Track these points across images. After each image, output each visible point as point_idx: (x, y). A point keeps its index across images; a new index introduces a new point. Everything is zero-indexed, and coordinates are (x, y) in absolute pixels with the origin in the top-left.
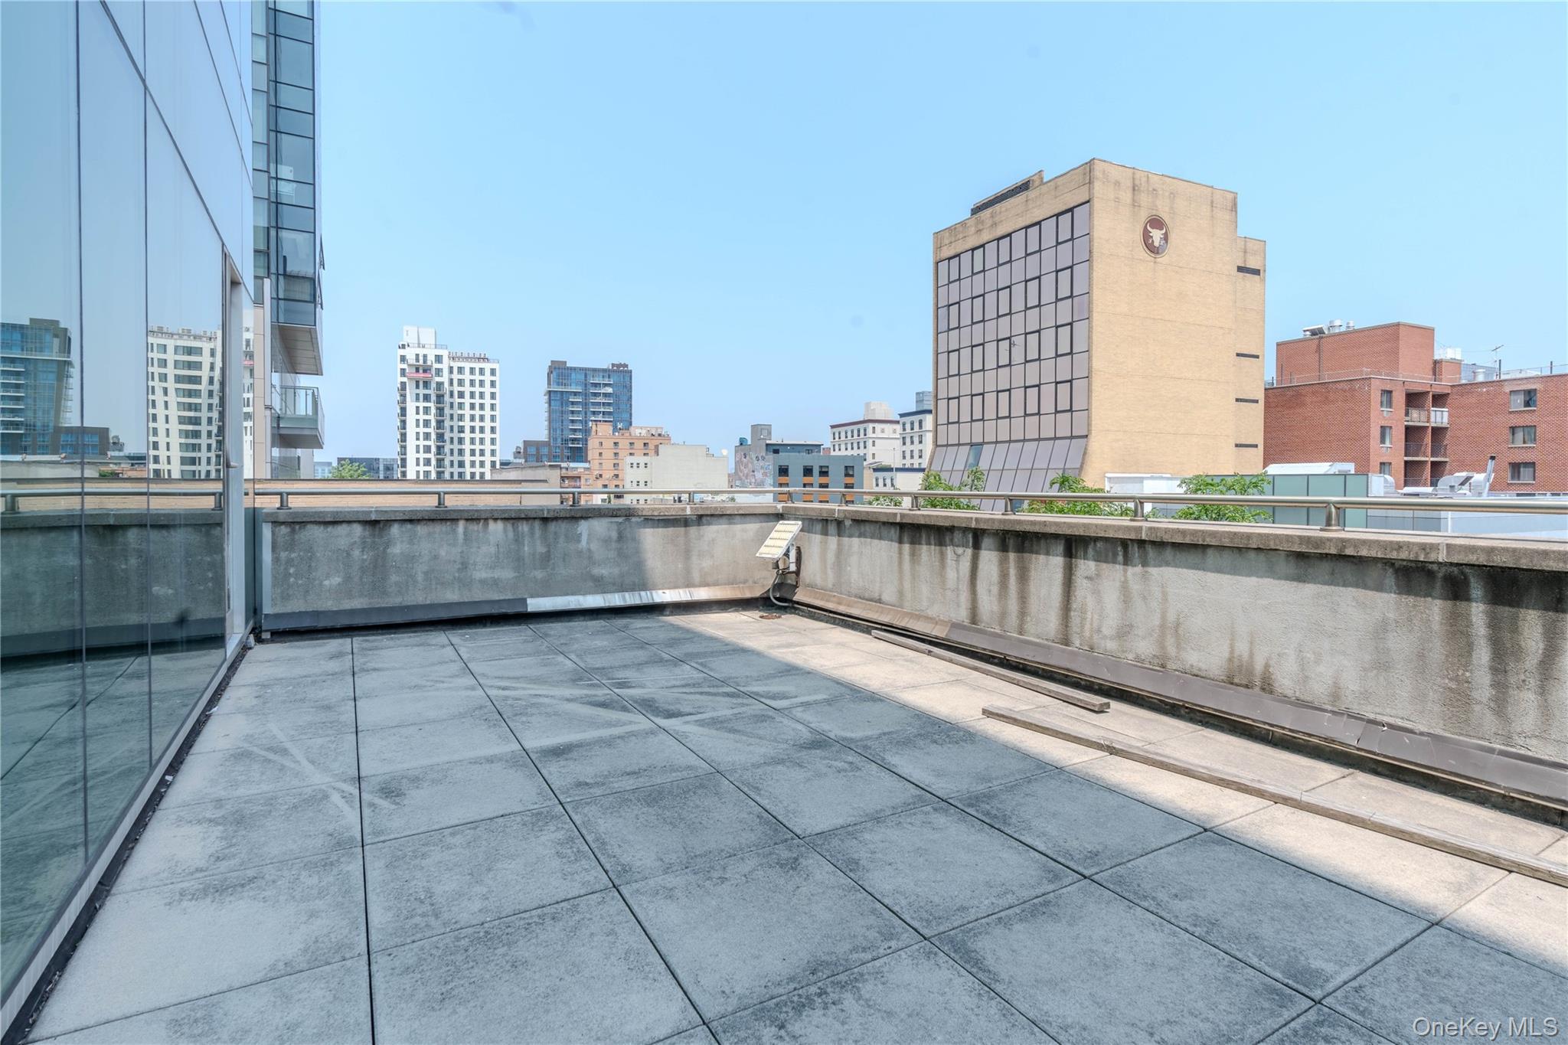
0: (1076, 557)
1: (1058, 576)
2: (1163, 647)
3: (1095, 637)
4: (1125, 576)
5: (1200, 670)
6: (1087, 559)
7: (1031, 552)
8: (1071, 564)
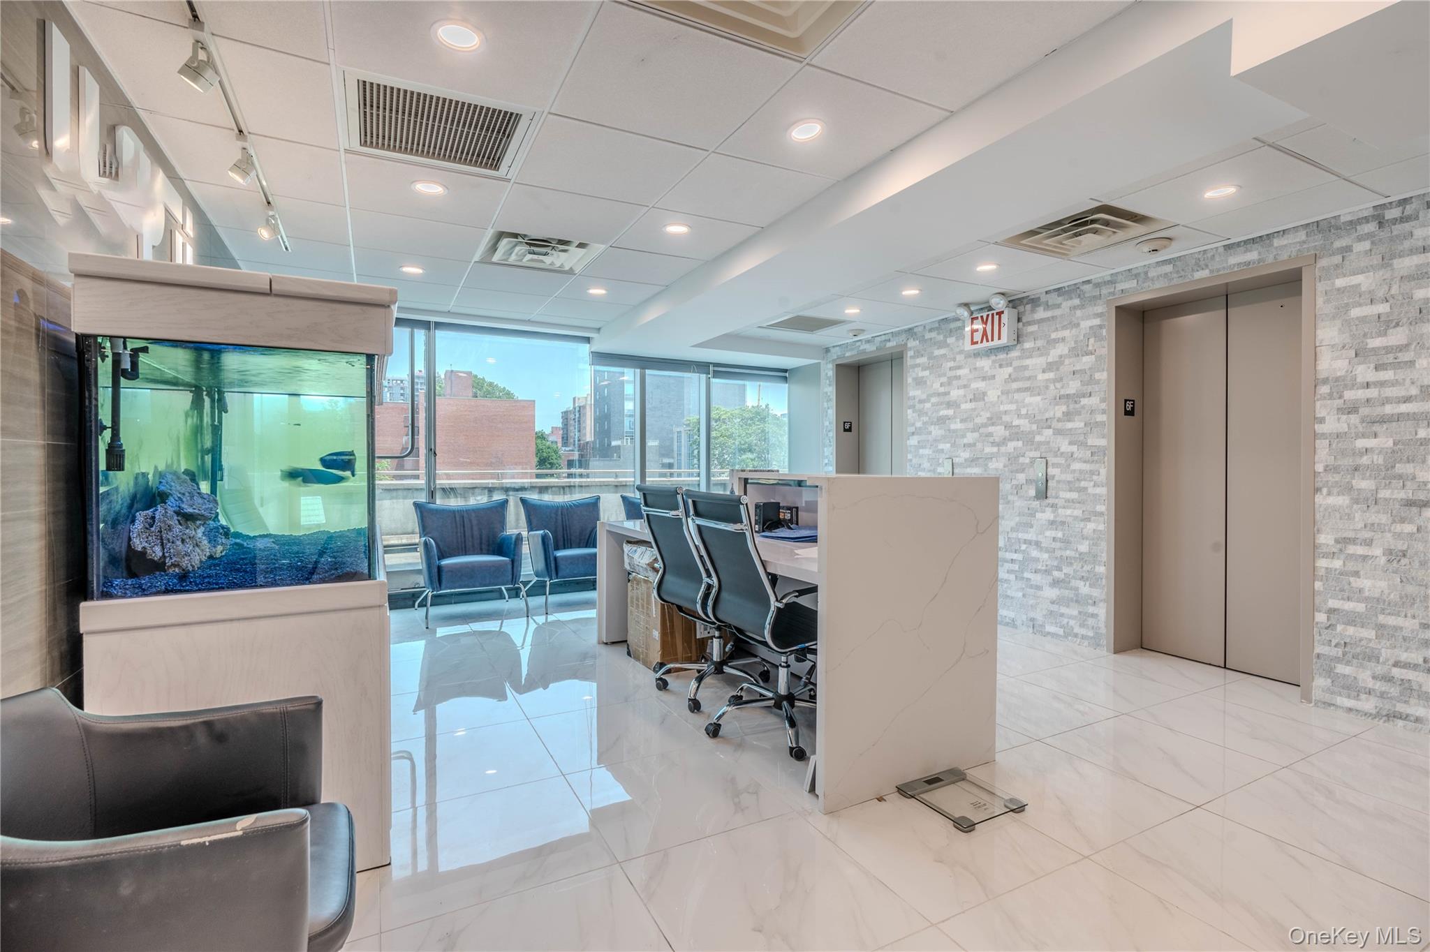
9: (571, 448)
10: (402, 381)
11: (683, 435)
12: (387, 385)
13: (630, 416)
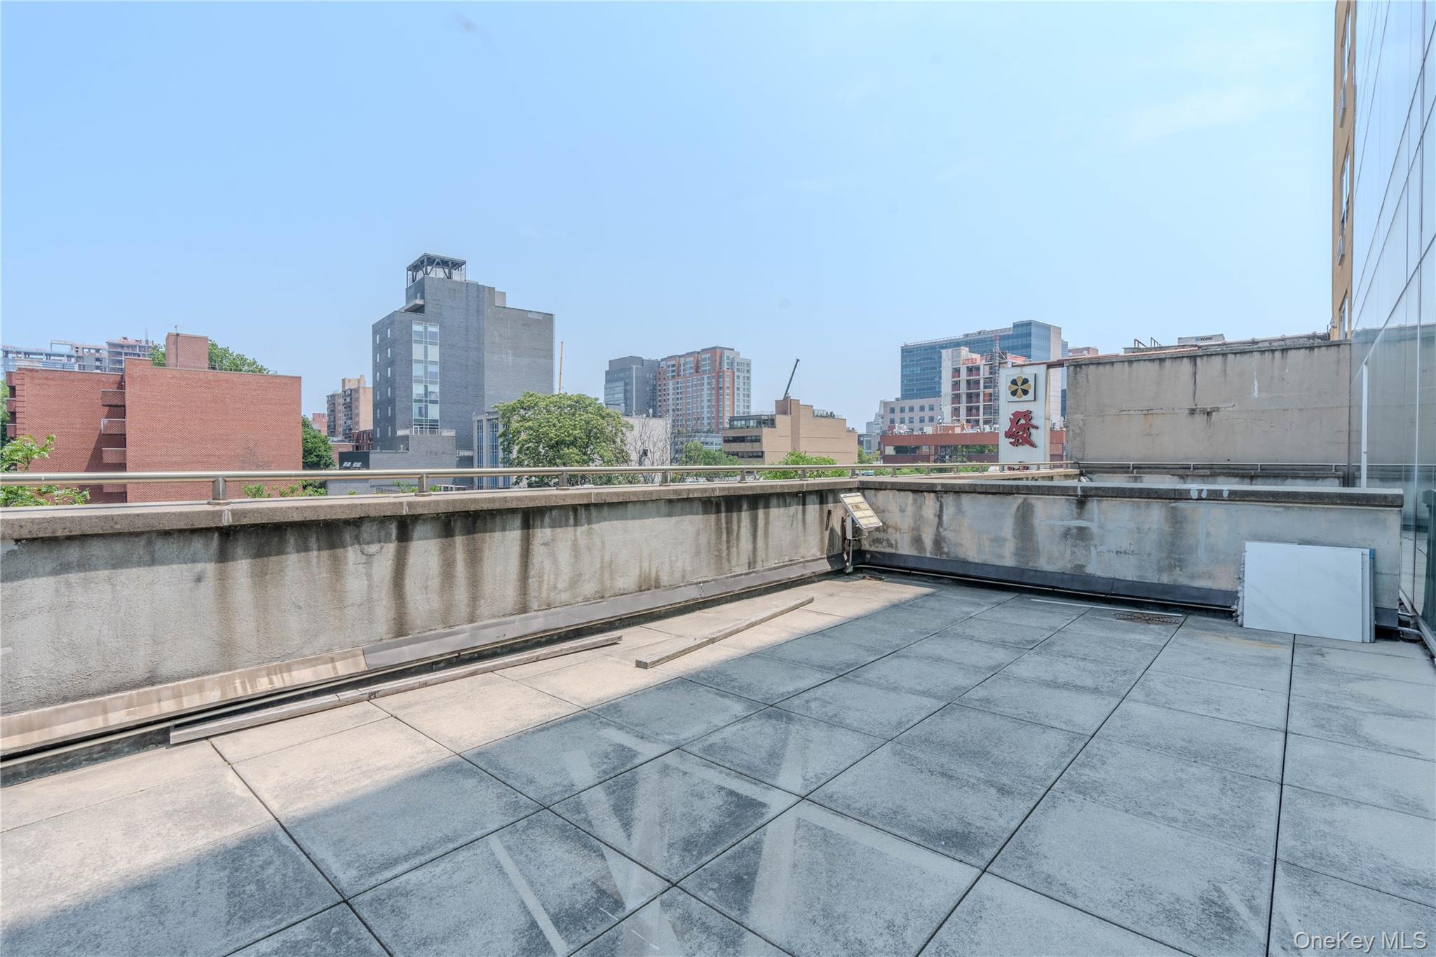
0: (534, 528)
1: (516, 549)
2: (602, 583)
3: (552, 594)
4: (575, 536)
5: (624, 590)
6: (544, 528)
7: (485, 531)
8: (528, 534)
9: (340, 439)
10: (98, 351)
11: (485, 423)
12: (75, 355)
13: (420, 401)
